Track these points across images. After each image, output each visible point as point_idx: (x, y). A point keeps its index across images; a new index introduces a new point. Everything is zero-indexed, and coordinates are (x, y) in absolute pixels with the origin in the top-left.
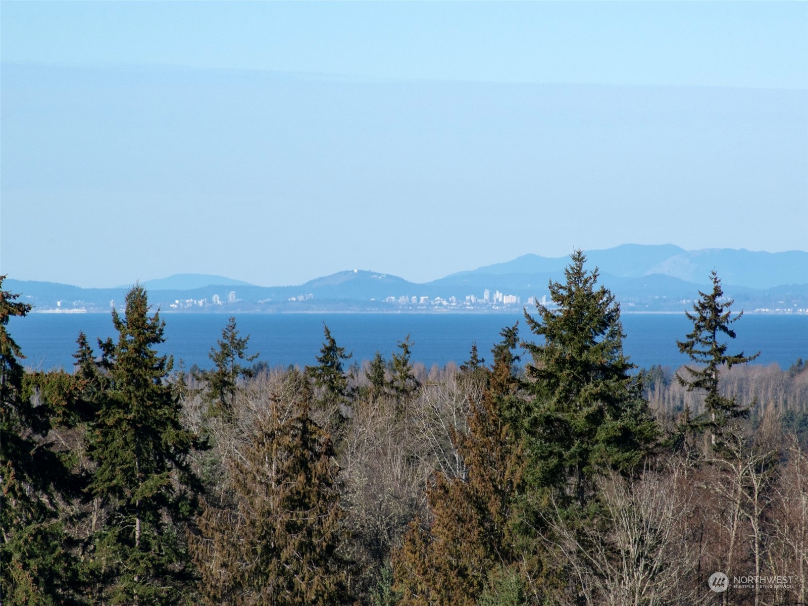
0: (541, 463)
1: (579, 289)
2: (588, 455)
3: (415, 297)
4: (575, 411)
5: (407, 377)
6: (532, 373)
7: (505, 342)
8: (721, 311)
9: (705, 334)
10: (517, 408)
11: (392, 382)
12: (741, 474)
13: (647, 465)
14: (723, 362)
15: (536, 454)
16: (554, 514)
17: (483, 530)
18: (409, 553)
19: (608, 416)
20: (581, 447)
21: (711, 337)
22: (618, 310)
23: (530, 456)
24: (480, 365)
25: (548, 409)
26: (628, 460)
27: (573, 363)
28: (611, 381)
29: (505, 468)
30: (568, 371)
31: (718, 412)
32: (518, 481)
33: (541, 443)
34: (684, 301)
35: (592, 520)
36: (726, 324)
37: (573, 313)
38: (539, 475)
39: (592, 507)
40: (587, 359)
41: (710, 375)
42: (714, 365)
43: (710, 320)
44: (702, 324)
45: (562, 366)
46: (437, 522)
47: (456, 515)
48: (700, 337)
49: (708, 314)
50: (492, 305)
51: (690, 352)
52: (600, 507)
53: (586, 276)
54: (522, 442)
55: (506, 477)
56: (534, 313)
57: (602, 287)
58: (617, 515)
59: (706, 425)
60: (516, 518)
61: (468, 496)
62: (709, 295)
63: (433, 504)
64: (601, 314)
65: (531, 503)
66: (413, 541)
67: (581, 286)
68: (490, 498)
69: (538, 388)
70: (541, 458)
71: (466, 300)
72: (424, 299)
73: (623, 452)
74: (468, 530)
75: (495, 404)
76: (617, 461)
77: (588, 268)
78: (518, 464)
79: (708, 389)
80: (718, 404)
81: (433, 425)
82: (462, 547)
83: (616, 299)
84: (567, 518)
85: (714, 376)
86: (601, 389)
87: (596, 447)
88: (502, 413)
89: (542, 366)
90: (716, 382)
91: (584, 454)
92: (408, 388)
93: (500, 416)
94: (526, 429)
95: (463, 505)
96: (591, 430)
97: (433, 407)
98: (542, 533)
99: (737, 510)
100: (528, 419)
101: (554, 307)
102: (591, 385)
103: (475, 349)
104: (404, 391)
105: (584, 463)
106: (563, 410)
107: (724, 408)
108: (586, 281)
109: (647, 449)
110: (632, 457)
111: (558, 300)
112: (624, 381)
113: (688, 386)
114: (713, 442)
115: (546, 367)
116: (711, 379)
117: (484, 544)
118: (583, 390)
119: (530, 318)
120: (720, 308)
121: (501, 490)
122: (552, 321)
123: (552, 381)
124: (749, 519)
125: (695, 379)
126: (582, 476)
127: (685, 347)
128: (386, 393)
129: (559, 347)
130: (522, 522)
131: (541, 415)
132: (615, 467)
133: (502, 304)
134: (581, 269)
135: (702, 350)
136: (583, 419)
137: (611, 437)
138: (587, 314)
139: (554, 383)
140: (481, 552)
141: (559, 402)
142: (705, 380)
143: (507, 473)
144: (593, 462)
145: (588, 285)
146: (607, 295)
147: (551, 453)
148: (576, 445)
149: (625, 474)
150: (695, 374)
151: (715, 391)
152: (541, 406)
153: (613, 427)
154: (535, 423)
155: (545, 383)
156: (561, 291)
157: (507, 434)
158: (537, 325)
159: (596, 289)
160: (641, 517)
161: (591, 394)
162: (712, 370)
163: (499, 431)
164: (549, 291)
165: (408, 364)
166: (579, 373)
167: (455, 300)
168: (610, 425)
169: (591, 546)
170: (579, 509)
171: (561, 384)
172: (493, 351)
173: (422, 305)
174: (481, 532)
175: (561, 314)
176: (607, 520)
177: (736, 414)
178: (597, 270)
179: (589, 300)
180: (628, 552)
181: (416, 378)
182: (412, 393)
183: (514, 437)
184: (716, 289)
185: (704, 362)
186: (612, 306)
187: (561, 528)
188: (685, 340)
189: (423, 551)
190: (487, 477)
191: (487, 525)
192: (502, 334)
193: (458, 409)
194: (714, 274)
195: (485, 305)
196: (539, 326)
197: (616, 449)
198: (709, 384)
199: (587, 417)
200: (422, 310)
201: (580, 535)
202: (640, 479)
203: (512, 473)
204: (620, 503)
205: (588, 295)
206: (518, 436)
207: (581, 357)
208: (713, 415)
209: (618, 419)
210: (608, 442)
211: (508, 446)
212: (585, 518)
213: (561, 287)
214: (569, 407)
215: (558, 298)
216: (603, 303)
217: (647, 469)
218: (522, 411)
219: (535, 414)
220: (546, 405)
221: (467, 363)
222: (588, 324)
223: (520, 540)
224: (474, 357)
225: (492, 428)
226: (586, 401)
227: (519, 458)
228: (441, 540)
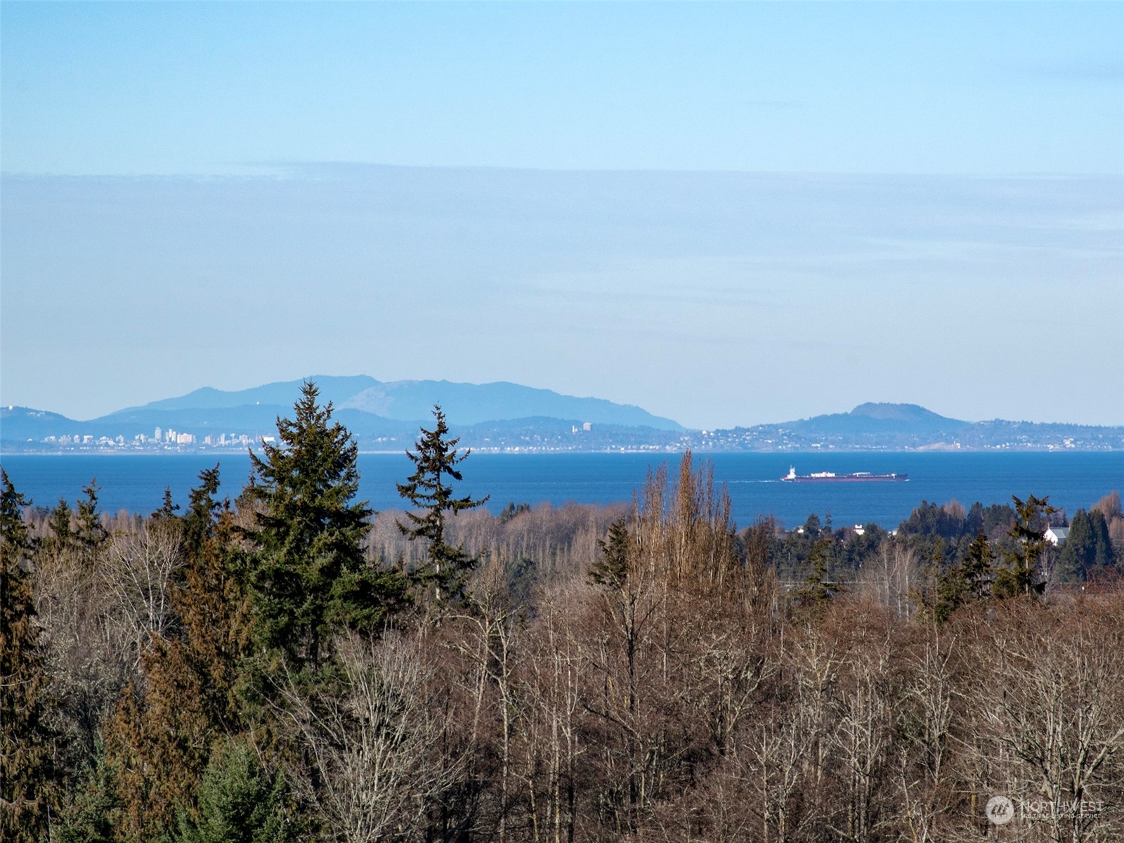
0: (269, 622)
1: (310, 426)
2: (322, 612)
3: (77, 436)
4: (308, 563)
5: (94, 526)
6: (259, 521)
7: (204, 487)
8: (446, 450)
9: (429, 475)
10: (242, 560)
11: (78, 533)
12: (488, 631)
13: (389, 622)
14: (449, 507)
15: (264, 612)
16: (285, 679)
17: (205, 697)
18: (122, 723)
19: (345, 568)
20: (314, 604)
21: (435, 479)
22: (355, 449)
23: (257, 614)
24: (174, 512)
25: (278, 561)
26: (368, 617)
27: (305, 508)
28: (348, 529)
29: (229, 627)
30: (299, 519)
31: (443, 563)
32: (243, 642)
33: (269, 600)
34: (380, 439)
35: (327, 684)
36: (451, 465)
37: (304, 453)
38: (269, 635)
39: (327, 670)
40: (321, 505)
41: (434, 522)
42: (438, 510)
43: (434, 461)
44: (425, 465)
45: (292, 513)
46: (153, 688)
47: (175, 680)
48: (423, 480)
49: (432, 453)
50: (165, 445)
51: (412, 497)
52: (336, 670)
53: (318, 412)
54: (249, 599)
55: (230, 638)
56: (260, 452)
57: (337, 424)
58: (355, 678)
59: (429, 578)
60: (242, 683)
61: (188, 659)
62: (432, 432)
63: (148, 668)
64: (336, 454)
65: (259, 667)
66: (127, 710)
67: (313, 422)
68: (212, 661)
69: (265, 538)
70: (270, 616)
71: (134, 440)
72: (88, 439)
73: (361, 609)
74: (189, 697)
75: (217, 556)
76: (354, 619)
77: (320, 403)
78: (243, 622)
79: (431, 537)
80: (442, 554)
81: (124, 581)
82: (182, 716)
83: (353, 438)
84: (300, 683)
85: (438, 523)
86: (336, 539)
87: (331, 603)
88: (226, 566)
89: (269, 512)
90: (440, 529)
91: (318, 612)
92: (95, 538)
93: (224, 569)
94: (252, 584)
95: (183, 670)
96: (325, 584)
97: (123, 560)
98: (271, 699)
99: (484, 672)
100: (254, 573)
101: (284, 447)
102: (326, 533)
103: (168, 494)
104: (91, 542)
105: (319, 620)
106: (293, 562)
107: (449, 558)
108: (319, 417)
109: (388, 604)
110: (372, 614)
111: (287, 439)
112: (362, 529)
113: (410, 533)
114: (438, 597)
115: (275, 514)
116: (435, 526)
117: (207, 712)
118: (316, 539)
119: (256, 460)
120: (444, 447)
121: (225, 652)
122: (280, 463)
123: (281, 530)
124: (495, 681)
125: (418, 526)
126: (316, 636)
127: (407, 491)
128: (71, 545)
129: (289, 490)
130: (248, 689)
131: (269, 568)
132: (353, 625)
133: (175, 444)
134: (312, 403)
135: (424, 493)
136: (317, 572)
137: (348, 593)
138: (320, 454)
139: (284, 531)
140: (203, 721)
141: (289, 552)
142: (428, 527)
143: (231, 633)
144: (328, 620)
145: (321, 421)
146: (342, 433)
147: (281, 610)
148: (309, 601)
149: (364, 633)
150: (417, 520)
151: (439, 540)
152: (270, 558)
153: (350, 581)
154: (262, 576)
155: (273, 532)
156: (291, 429)
157: (231, 591)
158: (263, 466)
159: (330, 426)
160: (382, 681)
161: (325, 544)
162: (437, 516)
163: (221, 586)
164: (277, 429)
165: (95, 513)
166: (311, 520)
167: (122, 439)
168: (348, 578)
169: (326, 714)
170: (313, 673)
171: (291, 533)
172: (191, 496)
173: (86, 445)
174: (203, 699)
175: (291, 454)
176: (344, 684)
177: (464, 565)
178: (330, 405)
179: (322, 439)
180: (367, 720)
181: (104, 526)
182: (99, 544)
183: (238, 593)
184: (440, 425)
185: (428, 507)
186: (348, 445)
187: (293, 694)
188: (407, 483)
189: (137, 720)
190: (209, 638)
191: (210, 691)
192: (201, 478)
193: (152, 562)
194: (438, 408)
195: (156, 445)
196: (266, 467)
197: (353, 606)
198: (433, 532)
199: (321, 570)
200: (85, 451)
201: (314, 702)
202: (379, 638)
203: (238, 632)
204: (359, 666)
205: (321, 433)
206: (243, 592)
207: (314, 502)
208: (438, 566)
209: (355, 572)
210: (345, 597)
211: (233, 603)
212: (320, 682)
213: (291, 424)
214: (301, 559)
215: (286, 436)
216: (338, 442)
217: (389, 626)
218: (248, 563)
219: (263, 567)
220: (275, 557)
221: (160, 511)
222: (322, 466)
223: (247, 708)
224: (168, 503)
225: (214, 582)
226: (320, 551)
227: (245, 616)
228: (158, 709)
